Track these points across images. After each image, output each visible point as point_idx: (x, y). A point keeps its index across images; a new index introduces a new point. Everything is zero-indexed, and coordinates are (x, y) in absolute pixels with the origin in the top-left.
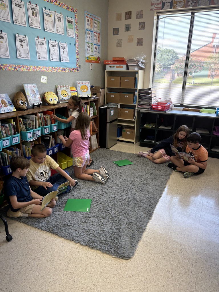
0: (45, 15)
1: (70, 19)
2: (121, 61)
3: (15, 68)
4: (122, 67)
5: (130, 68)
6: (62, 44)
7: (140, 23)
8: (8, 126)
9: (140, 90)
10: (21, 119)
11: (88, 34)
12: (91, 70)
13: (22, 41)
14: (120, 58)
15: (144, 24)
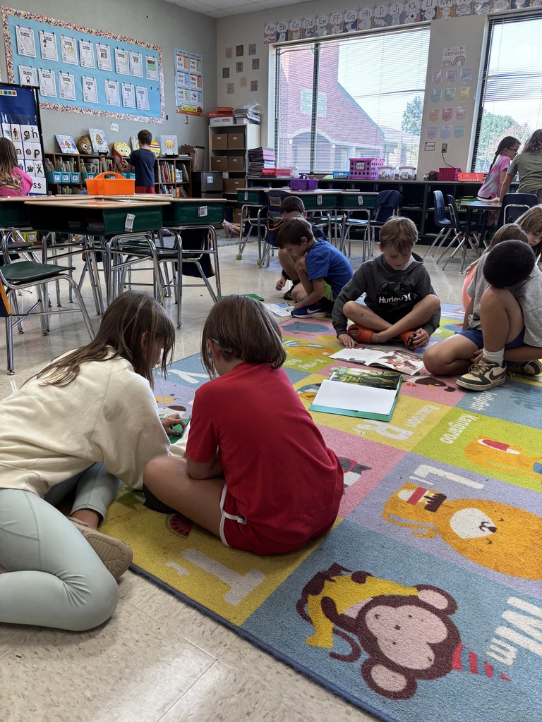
0: (117, 55)
1: (151, 59)
2: (228, 113)
3: (81, 111)
4: (229, 120)
5: (237, 121)
6: (139, 88)
7: (253, 60)
8: (68, 162)
9: (250, 151)
10: (82, 160)
11: (180, 76)
12: (187, 124)
13: (89, 83)
14: (226, 108)
15: (258, 62)
